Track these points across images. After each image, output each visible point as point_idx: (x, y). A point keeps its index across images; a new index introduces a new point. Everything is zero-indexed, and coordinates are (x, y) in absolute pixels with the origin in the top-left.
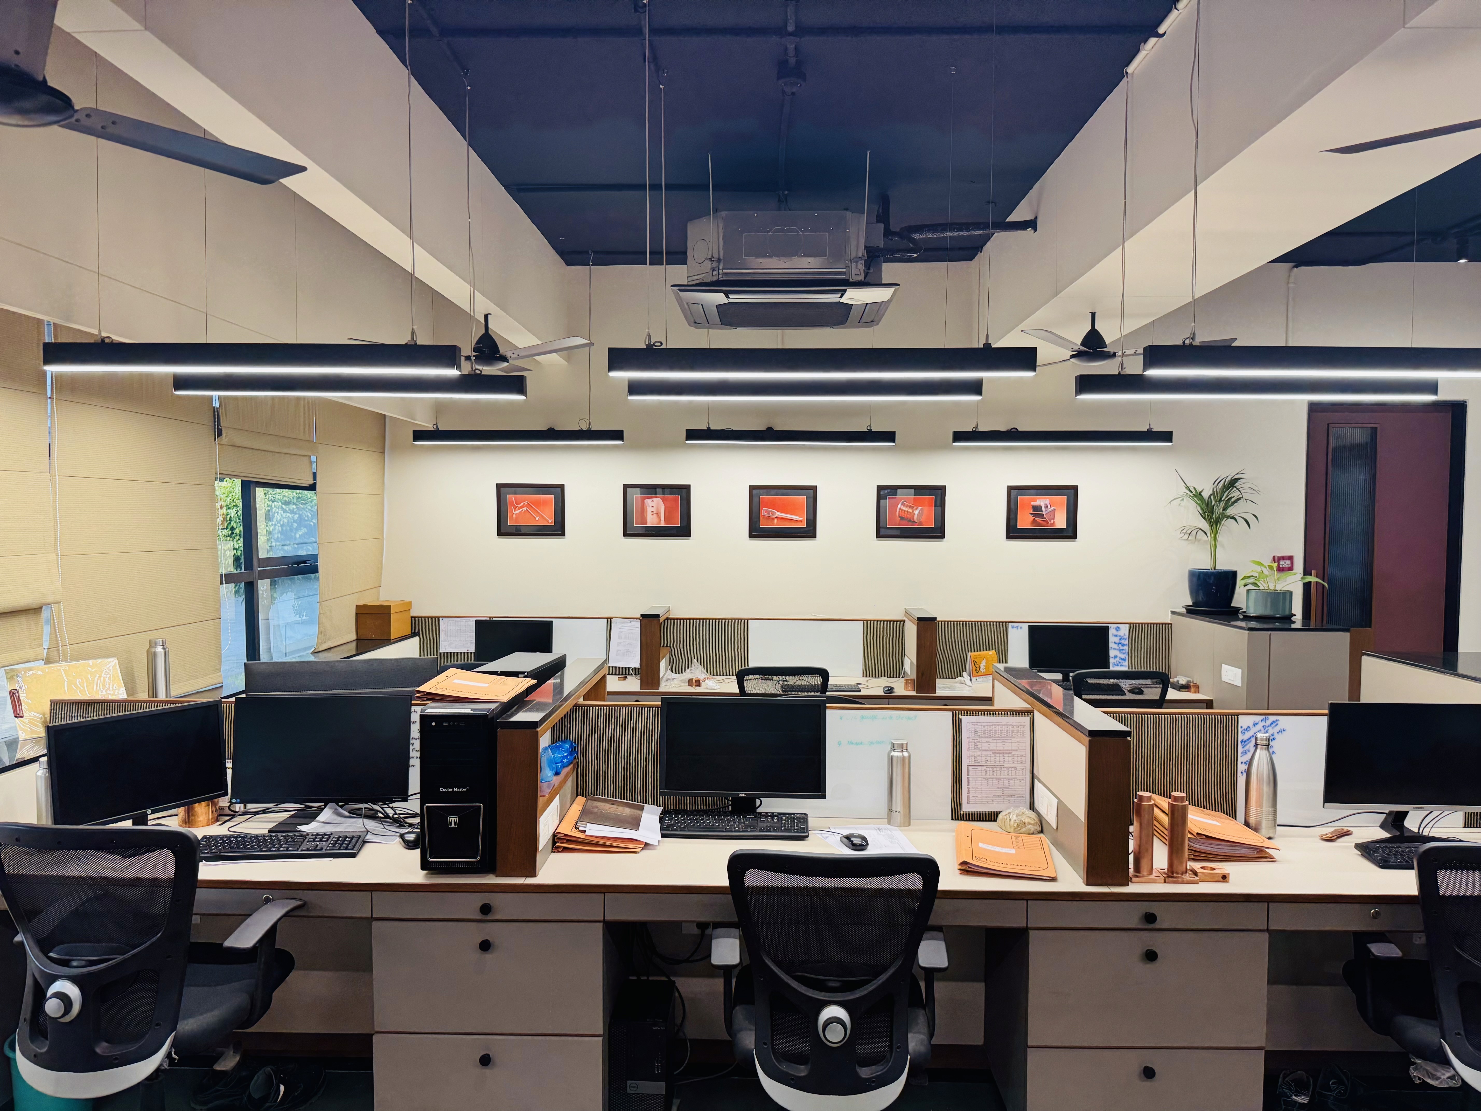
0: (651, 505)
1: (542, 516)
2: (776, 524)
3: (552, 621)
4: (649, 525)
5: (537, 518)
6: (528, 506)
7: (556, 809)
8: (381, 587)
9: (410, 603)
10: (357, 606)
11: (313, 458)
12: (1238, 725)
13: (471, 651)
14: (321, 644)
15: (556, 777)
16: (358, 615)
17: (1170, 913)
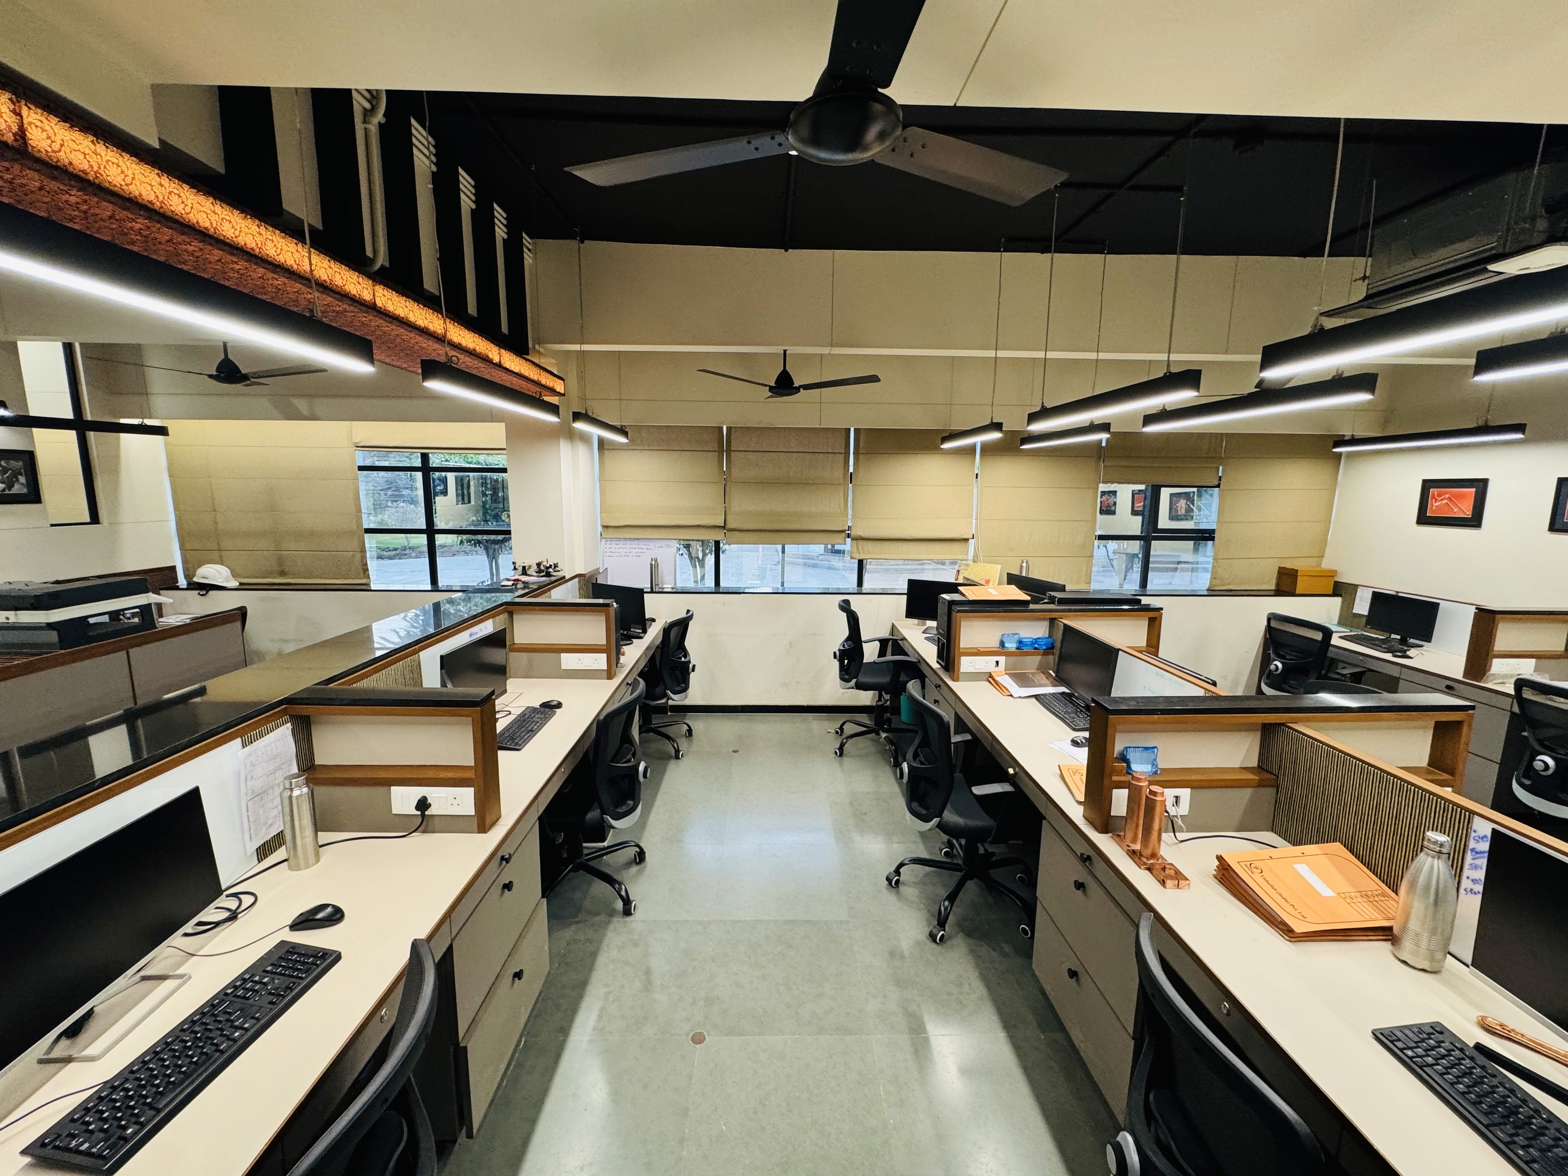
1: (1462, 509)
3: (1439, 603)
5: (1457, 511)
6: (1449, 498)
7: (997, 662)
8: (1324, 559)
9: (1336, 571)
10: (1280, 568)
11: (1221, 468)
12: (1470, 826)
13: (1366, 614)
14: (1216, 586)
15: (1014, 650)
16: (1279, 573)
17: (1099, 867)
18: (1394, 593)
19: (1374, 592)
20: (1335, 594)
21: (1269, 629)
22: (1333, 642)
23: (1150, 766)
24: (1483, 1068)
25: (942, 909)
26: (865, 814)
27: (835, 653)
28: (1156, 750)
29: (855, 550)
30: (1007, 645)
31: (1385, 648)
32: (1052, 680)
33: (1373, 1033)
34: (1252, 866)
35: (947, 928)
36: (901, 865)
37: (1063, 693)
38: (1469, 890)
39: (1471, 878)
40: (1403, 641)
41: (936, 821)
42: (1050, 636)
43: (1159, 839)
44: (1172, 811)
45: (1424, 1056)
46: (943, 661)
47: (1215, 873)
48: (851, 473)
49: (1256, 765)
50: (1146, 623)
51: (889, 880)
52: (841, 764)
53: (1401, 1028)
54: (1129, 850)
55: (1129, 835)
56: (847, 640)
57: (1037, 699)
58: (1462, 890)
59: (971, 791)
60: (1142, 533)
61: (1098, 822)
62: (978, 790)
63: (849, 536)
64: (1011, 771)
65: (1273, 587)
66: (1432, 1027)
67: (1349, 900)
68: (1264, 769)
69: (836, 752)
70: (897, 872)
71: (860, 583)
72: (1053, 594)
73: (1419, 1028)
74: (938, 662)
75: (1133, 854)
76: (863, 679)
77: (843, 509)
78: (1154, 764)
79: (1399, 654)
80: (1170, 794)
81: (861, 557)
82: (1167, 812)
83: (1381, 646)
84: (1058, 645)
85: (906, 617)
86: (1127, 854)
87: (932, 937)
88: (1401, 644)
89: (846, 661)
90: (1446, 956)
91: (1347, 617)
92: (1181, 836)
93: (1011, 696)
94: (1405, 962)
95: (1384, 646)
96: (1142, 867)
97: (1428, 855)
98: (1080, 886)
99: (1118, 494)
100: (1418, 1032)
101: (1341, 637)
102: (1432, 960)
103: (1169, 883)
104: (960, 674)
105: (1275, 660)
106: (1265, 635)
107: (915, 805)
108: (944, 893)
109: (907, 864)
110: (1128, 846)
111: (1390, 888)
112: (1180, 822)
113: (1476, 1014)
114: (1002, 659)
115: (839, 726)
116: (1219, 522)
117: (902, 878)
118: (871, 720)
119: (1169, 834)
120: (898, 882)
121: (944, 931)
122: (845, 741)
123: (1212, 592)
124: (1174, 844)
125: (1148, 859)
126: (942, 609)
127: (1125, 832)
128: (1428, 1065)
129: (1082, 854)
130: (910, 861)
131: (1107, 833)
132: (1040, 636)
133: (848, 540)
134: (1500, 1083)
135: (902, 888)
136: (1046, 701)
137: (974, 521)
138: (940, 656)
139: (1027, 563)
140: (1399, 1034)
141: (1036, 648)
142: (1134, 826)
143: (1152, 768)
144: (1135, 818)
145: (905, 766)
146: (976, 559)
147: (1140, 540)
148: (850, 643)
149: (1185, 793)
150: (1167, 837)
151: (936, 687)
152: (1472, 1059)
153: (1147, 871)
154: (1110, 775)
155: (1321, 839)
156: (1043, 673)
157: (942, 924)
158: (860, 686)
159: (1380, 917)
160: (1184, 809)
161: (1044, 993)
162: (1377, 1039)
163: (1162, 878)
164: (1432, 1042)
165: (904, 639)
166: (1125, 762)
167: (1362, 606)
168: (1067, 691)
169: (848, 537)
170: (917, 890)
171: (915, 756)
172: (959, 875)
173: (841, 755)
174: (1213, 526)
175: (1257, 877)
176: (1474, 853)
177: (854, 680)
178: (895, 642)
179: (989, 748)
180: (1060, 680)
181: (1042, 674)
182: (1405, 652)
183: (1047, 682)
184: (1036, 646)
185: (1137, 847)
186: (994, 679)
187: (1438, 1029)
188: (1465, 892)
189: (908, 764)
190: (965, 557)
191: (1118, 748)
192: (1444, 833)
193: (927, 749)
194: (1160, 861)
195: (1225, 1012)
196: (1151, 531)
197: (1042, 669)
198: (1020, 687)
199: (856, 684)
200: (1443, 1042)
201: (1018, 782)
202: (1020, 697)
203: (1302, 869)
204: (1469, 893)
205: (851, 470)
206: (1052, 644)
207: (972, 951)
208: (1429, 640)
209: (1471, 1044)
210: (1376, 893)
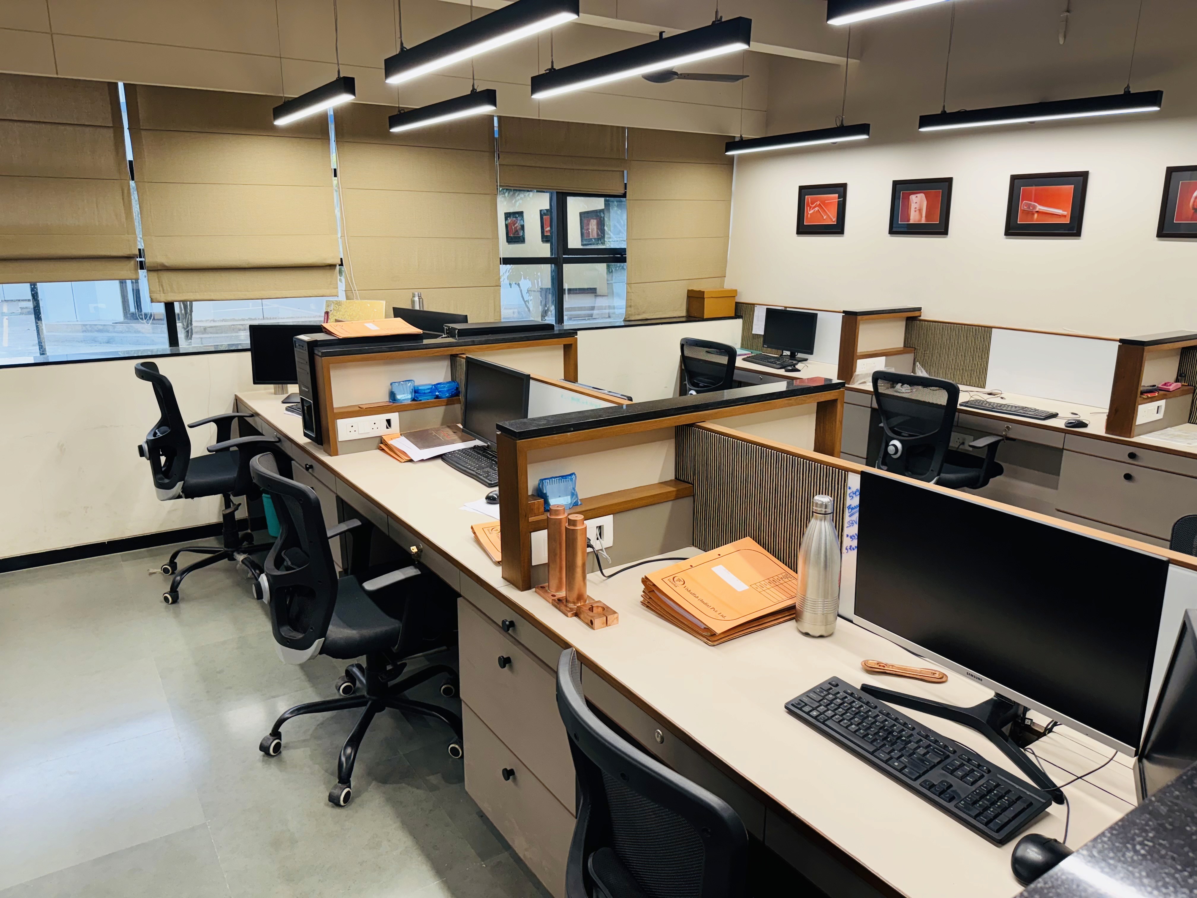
0: (915, 201)
1: (828, 215)
2: (1036, 219)
3: (817, 314)
4: (911, 222)
5: (825, 217)
6: (819, 206)
7: (389, 421)
8: (726, 278)
9: (736, 291)
10: (688, 291)
11: (625, 172)
12: (846, 484)
13: (763, 333)
14: (632, 315)
15: (409, 402)
16: (689, 297)
17: (524, 631)
18: (783, 308)
19: (767, 309)
20: (736, 317)
21: (684, 359)
22: (737, 365)
23: (569, 497)
24: (867, 703)
25: (343, 759)
26: (220, 672)
27: (140, 448)
28: (573, 476)
29: (157, 287)
30: (399, 397)
31: (779, 364)
32: (460, 434)
33: (786, 707)
34: (675, 579)
35: (353, 784)
36: (280, 722)
37: (475, 448)
38: (848, 548)
39: (850, 535)
40: (793, 356)
41: (318, 644)
42: (453, 380)
43: (584, 578)
44: (597, 545)
45: (825, 711)
46: (312, 431)
47: (642, 599)
48: (131, 162)
49: (673, 478)
50: (561, 353)
51: (264, 748)
52: (177, 615)
53: (806, 694)
54: (554, 600)
55: (554, 583)
56: (160, 425)
57: (443, 460)
58: (844, 550)
59: (363, 588)
60: (552, 254)
61: (518, 577)
62: (371, 585)
63: (142, 266)
64: (414, 549)
65: (684, 313)
66: (830, 683)
67: (759, 590)
68: (681, 480)
69: (166, 599)
70: (276, 733)
71: (173, 340)
72: (452, 325)
73: (820, 687)
74: (306, 435)
75: (559, 604)
76: (193, 479)
77: (124, 220)
78: (573, 494)
79: (790, 368)
80: (592, 525)
81: (170, 299)
82: (591, 547)
83: (775, 363)
84: (462, 389)
85: (255, 383)
86: (553, 605)
87: (334, 801)
88: (791, 360)
89: (163, 459)
90: (836, 619)
91: (748, 338)
92: (608, 572)
93: (411, 461)
94: (807, 634)
95: (778, 362)
96: (569, 614)
97: (816, 519)
98: (505, 662)
99: (525, 215)
100: (819, 692)
101: (744, 359)
102: (827, 623)
103: (597, 622)
104: (338, 443)
105: (691, 389)
106: (681, 366)
107: (286, 631)
108: (344, 740)
109: (288, 718)
110: (553, 596)
111: (791, 569)
112: (605, 553)
113: (858, 662)
114: (394, 417)
115: (168, 561)
116: (628, 239)
117: (283, 742)
118: (220, 543)
119: (596, 573)
120: (277, 748)
121: (350, 787)
122: (178, 578)
123: (629, 323)
124: (601, 582)
125: (574, 603)
126: (301, 357)
127: (548, 583)
128: (829, 718)
129: (504, 622)
130: (291, 713)
131: (529, 588)
132: (441, 380)
133: (142, 273)
134: (880, 712)
135: (284, 753)
136: (455, 459)
137: (340, 240)
138: (307, 425)
139: (420, 298)
140: (805, 699)
141: (437, 397)
142: (558, 570)
143: (572, 498)
144: (558, 560)
145: (264, 580)
146: (349, 294)
147: (551, 264)
148: (164, 428)
149: (607, 521)
150: (594, 577)
151: (307, 469)
152: (859, 699)
153: (575, 618)
154: (526, 516)
155: (733, 537)
156: (449, 427)
157: (344, 778)
158: (190, 493)
159: (785, 598)
160: (608, 540)
161: (482, 815)
162: (790, 712)
163: (590, 619)
164: (831, 696)
165: (254, 415)
166: (542, 498)
167: (759, 327)
168: (478, 443)
169: (142, 268)
170: (308, 749)
171: (278, 563)
172: (363, 710)
173: (175, 600)
174: (623, 246)
175: (680, 589)
176: (850, 510)
177: (180, 485)
178: (241, 419)
179: (384, 529)
180: (469, 432)
181: (448, 429)
182: (794, 365)
183: (455, 437)
184: (437, 393)
185: (562, 594)
186: (387, 445)
187: (834, 683)
188: (846, 551)
189: (267, 575)
190: (334, 291)
191: (532, 484)
192: (828, 495)
193: (297, 549)
194: (587, 602)
195: (659, 740)
196: (561, 252)
197: (448, 423)
198: (420, 448)
199: (184, 489)
200: (838, 693)
201: (424, 563)
202: (422, 460)
203: (720, 570)
204: (849, 550)
205: (130, 156)
206: (457, 389)
207: (389, 800)
208: (812, 353)
209: (859, 687)
210: (781, 576)
